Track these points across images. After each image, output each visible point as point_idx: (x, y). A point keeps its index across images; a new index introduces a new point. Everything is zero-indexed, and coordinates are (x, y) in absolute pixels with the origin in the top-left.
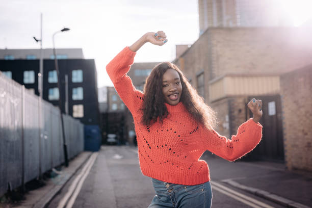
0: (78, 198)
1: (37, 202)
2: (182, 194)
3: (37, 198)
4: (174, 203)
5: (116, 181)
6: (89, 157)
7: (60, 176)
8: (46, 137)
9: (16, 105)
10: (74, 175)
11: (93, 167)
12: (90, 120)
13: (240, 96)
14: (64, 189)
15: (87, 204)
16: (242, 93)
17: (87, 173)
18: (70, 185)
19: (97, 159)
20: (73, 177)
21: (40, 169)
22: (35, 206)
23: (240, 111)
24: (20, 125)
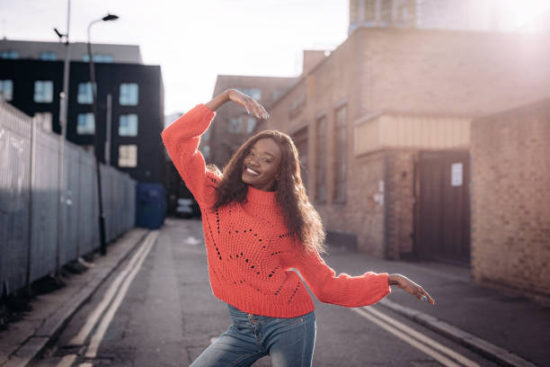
0: (119, 312)
1: (51, 315)
2: (272, 326)
3: (51, 309)
4: (259, 339)
5: (184, 284)
6: (143, 239)
7: (91, 272)
8: (69, 202)
9: (21, 150)
10: (116, 270)
11: (149, 258)
12: (148, 173)
13: (405, 150)
14: (96, 296)
15: (133, 322)
16: (410, 144)
17: (138, 267)
18: (107, 288)
19: (156, 242)
20: (113, 274)
21: (57, 259)
22: (47, 323)
23: (404, 175)
24: (27, 184)
